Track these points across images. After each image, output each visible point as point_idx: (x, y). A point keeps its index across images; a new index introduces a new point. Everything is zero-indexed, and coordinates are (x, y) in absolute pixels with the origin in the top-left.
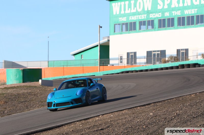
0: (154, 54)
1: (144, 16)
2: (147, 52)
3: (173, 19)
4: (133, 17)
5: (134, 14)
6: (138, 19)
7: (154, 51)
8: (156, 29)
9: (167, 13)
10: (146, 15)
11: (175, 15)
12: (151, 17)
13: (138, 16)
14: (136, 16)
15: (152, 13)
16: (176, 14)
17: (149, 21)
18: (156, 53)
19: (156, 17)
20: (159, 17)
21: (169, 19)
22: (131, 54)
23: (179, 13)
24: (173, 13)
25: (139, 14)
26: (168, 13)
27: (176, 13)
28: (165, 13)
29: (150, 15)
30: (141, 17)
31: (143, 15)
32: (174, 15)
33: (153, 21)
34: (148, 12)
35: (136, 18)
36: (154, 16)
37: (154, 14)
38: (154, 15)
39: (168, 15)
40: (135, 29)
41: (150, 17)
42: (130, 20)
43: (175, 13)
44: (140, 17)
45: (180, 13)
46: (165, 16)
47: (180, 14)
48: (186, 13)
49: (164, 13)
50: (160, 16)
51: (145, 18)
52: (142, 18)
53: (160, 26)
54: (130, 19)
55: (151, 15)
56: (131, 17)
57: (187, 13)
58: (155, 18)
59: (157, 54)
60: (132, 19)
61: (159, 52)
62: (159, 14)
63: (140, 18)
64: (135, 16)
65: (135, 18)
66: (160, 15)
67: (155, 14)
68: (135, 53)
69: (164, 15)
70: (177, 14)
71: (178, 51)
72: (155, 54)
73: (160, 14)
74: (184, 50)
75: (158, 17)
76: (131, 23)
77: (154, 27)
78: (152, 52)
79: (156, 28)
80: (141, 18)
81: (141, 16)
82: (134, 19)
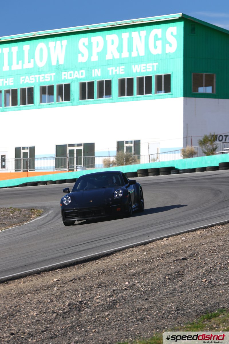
0: (70, 150)
1: (51, 76)
2: (57, 146)
3: (109, 83)
4: (27, 77)
5: (29, 72)
6: (37, 81)
7: (70, 145)
8: (74, 101)
9: (96, 70)
10: (53, 74)
11: (114, 73)
12: (65, 78)
13: (37, 76)
14: (33, 76)
15: (65, 70)
16: (116, 72)
17: (60, 87)
18: (75, 148)
19: (74, 77)
20: (81, 79)
21: (100, 83)
22: (22, 151)
23: (121, 70)
24: (109, 70)
25: (40, 71)
26: (100, 70)
27: (114, 71)
28: (93, 70)
29: (62, 74)
30: (44, 78)
31: (49, 75)
32: (110, 74)
33: (68, 86)
34: (59, 69)
35: (34, 79)
36: (71, 76)
37: (70, 72)
38: (71, 74)
39: (99, 75)
40: (31, 101)
41: (63, 79)
42: (21, 83)
43: (112, 70)
44: (41, 78)
45: (123, 70)
46: (93, 76)
47: (123, 73)
48: (134, 71)
49: (91, 71)
50: (84, 76)
51: (53, 79)
52: (46, 80)
53: (83, 96)
54: (22, 81)
55: (65, 75)
56: (24, 77)
57: (138, 71)
58: (73, 81)
59: (77, 150)
60: (25, 82)
61: (82, 148)
62: (81, 71)
63: (41, 81)
64: (31, 77)
65: (31, 79)
66: (82, 75)
67: (72, 72)
68: (32, 149)
69: (91, 74)
70: (118, 73)
71: (120, 145)
72: (73, 150)
73: (84, 71)
74: (131, 142)
75: (78, 77)
76: (23, 90)
77: (71, 98)
78: (67, 146)
79: (74, 99)
80: (43, 81)
81: (43, 75)
82: (29, 82)
